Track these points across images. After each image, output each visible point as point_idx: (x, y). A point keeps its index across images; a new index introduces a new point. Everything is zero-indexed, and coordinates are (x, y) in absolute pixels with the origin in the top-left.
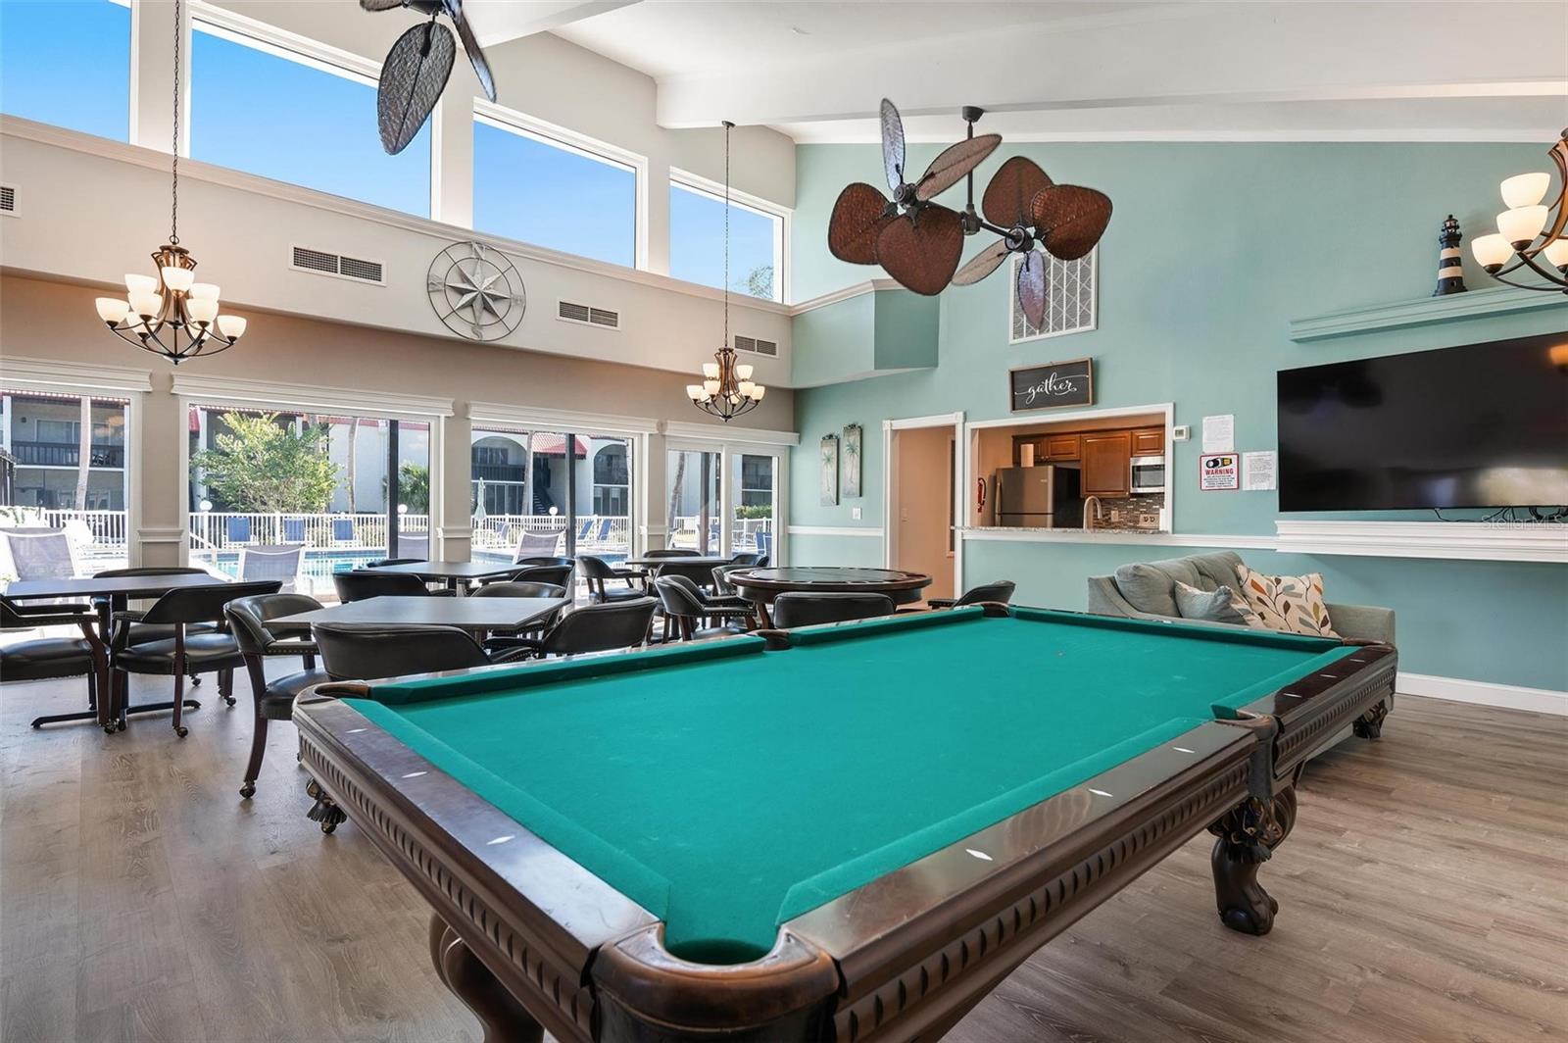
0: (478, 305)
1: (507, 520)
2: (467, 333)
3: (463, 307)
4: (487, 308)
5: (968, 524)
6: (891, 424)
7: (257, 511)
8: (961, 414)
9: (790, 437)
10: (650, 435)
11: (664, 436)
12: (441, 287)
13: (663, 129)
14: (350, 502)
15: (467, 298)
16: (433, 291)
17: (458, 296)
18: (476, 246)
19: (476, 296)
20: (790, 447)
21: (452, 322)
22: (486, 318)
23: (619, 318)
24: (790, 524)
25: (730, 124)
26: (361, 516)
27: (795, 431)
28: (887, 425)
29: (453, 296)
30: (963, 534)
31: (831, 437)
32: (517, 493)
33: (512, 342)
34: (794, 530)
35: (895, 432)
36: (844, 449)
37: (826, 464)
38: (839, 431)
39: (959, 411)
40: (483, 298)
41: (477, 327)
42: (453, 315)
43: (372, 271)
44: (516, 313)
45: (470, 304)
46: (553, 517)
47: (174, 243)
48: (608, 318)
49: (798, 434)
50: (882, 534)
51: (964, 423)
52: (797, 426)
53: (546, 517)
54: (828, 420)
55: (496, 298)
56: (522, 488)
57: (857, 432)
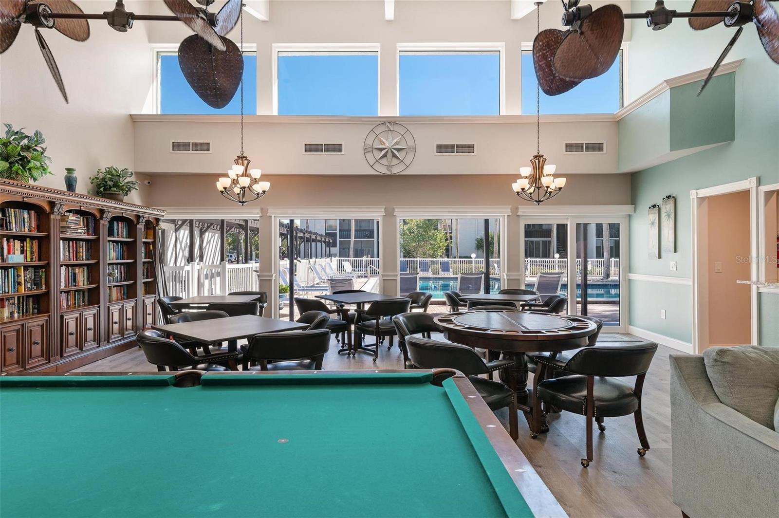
0: (389, 155)
1: (529, 261)
2: (384, 171)
3: (382, 157)
4: (394, 156)
5: (762, 278)
6: (697, 193)
7: (414, 258)
8: (754, 179)
9: (627, 209)
10: (508, 216)
11: (518, 216)
12: (370, 149)
13: (514, 20)
14: (456, 252)
15: (383, 153)
16: (366, 152)
17: (379, 152)
18: (388, 124)
19: (388, 151)
20: (629, 215)
21: (377, 167)
22: (395, 161)
23: (475, 147)
24: (630, 273)
25: (539, 4)
26: (461, 259)
27: (632, 204)
28: (693, 194)
29: (376, 153)
30: (758, 288)
31: (654, 206)
32: (547, 245)
33: (409, 172)
34: (633, 276)
35: (701, 200)
36: (663, 215)
37: (651, 227)
38: (659, 202)
39: (754, 177)
40: (392, 151)
41: (389, 167)
42: (377, 163)
43: (337, 148)
44: (410, 157)
45: (385, 156)
46: (557, 260)
47: (242, 154)
48: (470, 148)
49: (634, 206)
50: (691, 283)
51: (757, 187)
52: (633, 200)
53: (552, 260)
54: (652, 194)
55: (399, 150)
56: (550, 242)
57: (672, 201)
